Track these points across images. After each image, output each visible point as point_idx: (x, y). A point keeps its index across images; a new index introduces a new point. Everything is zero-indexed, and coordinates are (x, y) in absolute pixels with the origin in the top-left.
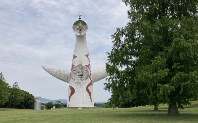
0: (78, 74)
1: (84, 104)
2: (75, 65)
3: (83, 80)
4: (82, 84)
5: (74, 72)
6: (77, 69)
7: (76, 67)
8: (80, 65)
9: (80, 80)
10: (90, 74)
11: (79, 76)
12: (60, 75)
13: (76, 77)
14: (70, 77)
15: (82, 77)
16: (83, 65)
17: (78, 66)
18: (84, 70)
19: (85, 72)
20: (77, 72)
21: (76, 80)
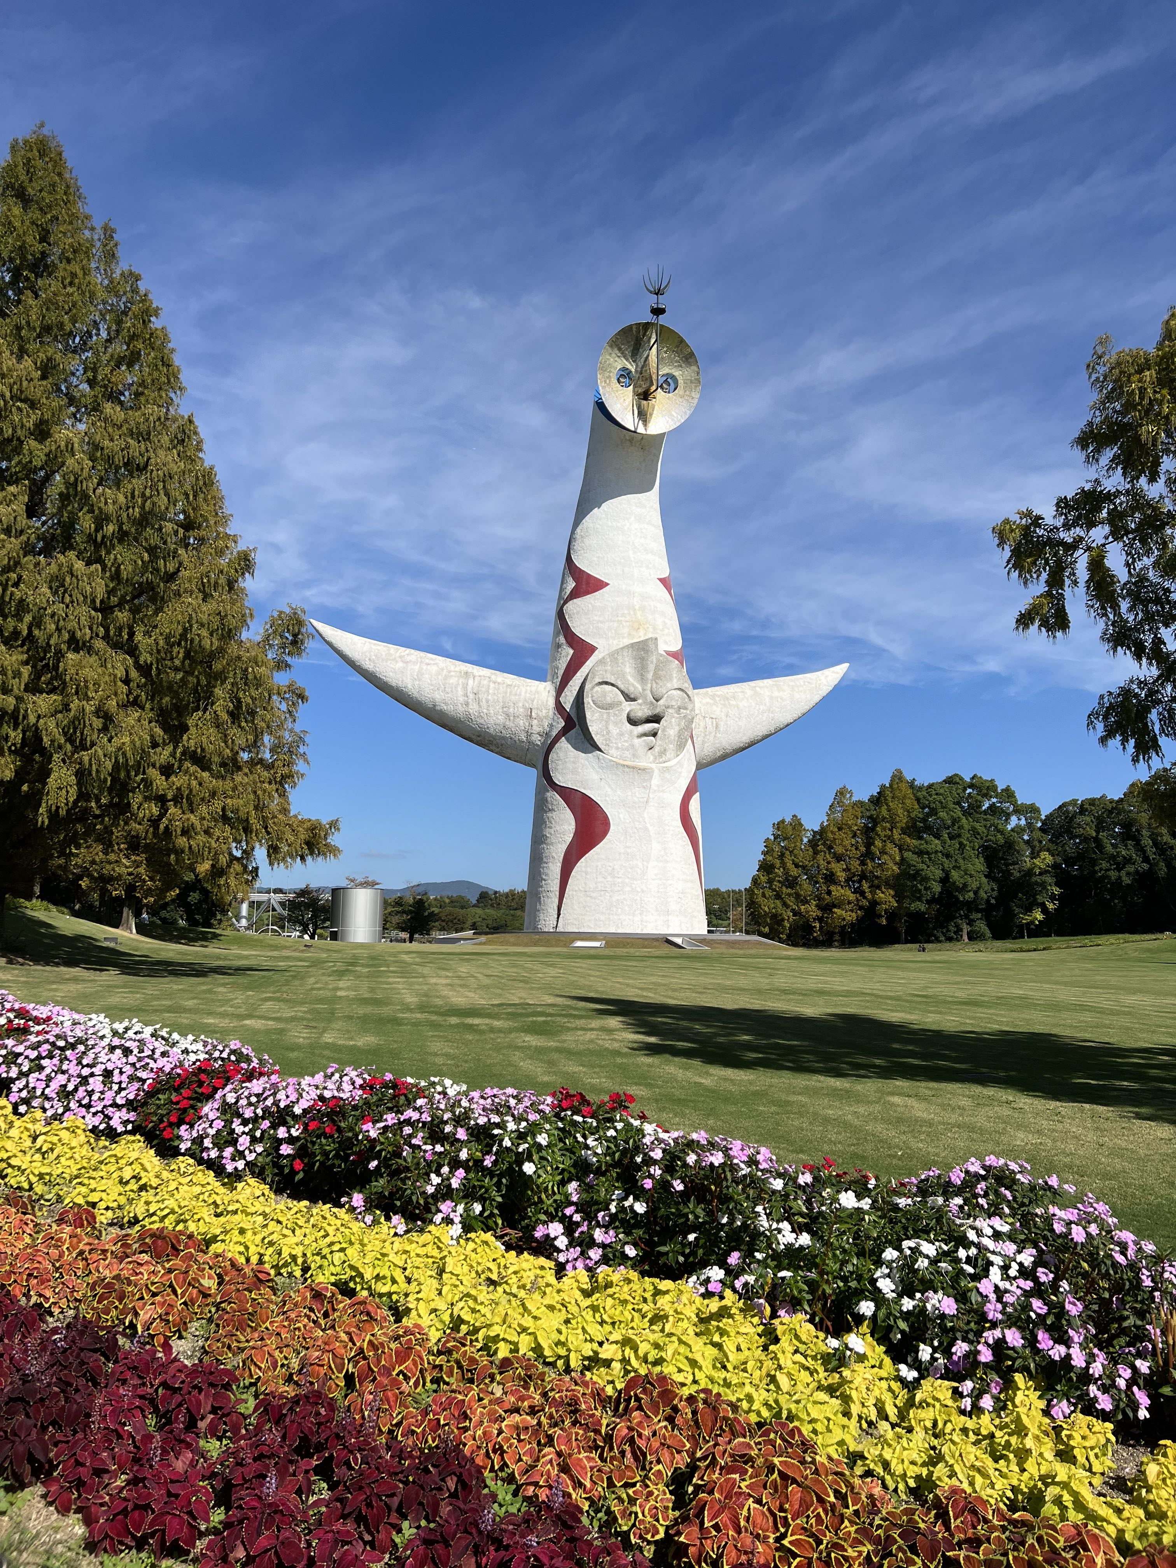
0: (629, 709)
1: (668, 913)
2: (604, 646)
3: (663, 752)
4: (655, 781)
5: (604, 695)
6: (622, 675)
7: (614, 655)
8: (643, 648)
9: (642, 751)
11: (633, 721)
12: (473, 709)
13: (615, 731)
14: (560, 724)
15: (655, 735)
17: (625, 654)
18: (669, 685)
19: (674, 703)
20: (622, 692)
21: (617, 748)
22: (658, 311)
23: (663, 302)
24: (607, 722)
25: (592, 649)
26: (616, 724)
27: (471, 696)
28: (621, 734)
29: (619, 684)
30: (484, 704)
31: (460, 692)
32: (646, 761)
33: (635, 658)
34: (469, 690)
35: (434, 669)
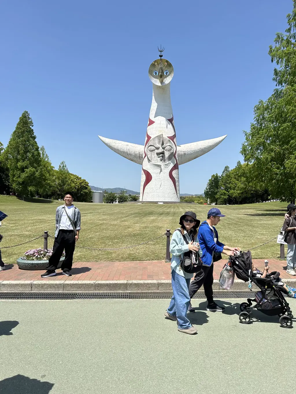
0: (157, 151)
1: (165, 197)
2: (152, 137)
3: (165, 161)
4: (163, 168)
5: (151, 148)
6: (156, 144)
7: (153, 139)
8: (160, 137)
9: (159, 161)
10: (174, 152)
11: (158, 154)
12: (129, 153)
13: (153, 156)
14: (144, 155)
15: (162, 157)
16: (165, 136)
17: (156, 138)
18: (167, 145)
19: (168, 149)
20: (155, 147)
21: (154, 160)
22: (161, 56)
23: (162, 54)
24: (151, 155)
25: (151, 137)
26: (153, 155)
27: (128, 150)
28: (155, 157)
29: (154, 145)
30: (130, 151)
31: (126, 150)
32: (160, 163)
33: (158, 139)
34: (127, 149)
35: (121, 145)
